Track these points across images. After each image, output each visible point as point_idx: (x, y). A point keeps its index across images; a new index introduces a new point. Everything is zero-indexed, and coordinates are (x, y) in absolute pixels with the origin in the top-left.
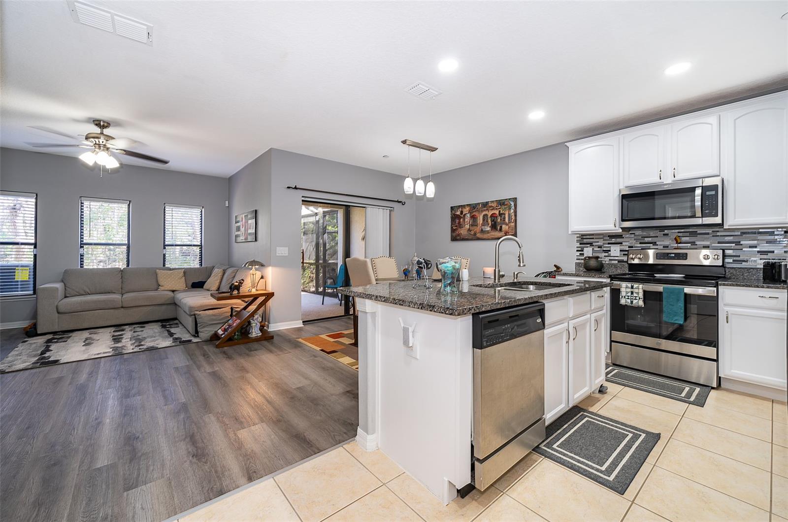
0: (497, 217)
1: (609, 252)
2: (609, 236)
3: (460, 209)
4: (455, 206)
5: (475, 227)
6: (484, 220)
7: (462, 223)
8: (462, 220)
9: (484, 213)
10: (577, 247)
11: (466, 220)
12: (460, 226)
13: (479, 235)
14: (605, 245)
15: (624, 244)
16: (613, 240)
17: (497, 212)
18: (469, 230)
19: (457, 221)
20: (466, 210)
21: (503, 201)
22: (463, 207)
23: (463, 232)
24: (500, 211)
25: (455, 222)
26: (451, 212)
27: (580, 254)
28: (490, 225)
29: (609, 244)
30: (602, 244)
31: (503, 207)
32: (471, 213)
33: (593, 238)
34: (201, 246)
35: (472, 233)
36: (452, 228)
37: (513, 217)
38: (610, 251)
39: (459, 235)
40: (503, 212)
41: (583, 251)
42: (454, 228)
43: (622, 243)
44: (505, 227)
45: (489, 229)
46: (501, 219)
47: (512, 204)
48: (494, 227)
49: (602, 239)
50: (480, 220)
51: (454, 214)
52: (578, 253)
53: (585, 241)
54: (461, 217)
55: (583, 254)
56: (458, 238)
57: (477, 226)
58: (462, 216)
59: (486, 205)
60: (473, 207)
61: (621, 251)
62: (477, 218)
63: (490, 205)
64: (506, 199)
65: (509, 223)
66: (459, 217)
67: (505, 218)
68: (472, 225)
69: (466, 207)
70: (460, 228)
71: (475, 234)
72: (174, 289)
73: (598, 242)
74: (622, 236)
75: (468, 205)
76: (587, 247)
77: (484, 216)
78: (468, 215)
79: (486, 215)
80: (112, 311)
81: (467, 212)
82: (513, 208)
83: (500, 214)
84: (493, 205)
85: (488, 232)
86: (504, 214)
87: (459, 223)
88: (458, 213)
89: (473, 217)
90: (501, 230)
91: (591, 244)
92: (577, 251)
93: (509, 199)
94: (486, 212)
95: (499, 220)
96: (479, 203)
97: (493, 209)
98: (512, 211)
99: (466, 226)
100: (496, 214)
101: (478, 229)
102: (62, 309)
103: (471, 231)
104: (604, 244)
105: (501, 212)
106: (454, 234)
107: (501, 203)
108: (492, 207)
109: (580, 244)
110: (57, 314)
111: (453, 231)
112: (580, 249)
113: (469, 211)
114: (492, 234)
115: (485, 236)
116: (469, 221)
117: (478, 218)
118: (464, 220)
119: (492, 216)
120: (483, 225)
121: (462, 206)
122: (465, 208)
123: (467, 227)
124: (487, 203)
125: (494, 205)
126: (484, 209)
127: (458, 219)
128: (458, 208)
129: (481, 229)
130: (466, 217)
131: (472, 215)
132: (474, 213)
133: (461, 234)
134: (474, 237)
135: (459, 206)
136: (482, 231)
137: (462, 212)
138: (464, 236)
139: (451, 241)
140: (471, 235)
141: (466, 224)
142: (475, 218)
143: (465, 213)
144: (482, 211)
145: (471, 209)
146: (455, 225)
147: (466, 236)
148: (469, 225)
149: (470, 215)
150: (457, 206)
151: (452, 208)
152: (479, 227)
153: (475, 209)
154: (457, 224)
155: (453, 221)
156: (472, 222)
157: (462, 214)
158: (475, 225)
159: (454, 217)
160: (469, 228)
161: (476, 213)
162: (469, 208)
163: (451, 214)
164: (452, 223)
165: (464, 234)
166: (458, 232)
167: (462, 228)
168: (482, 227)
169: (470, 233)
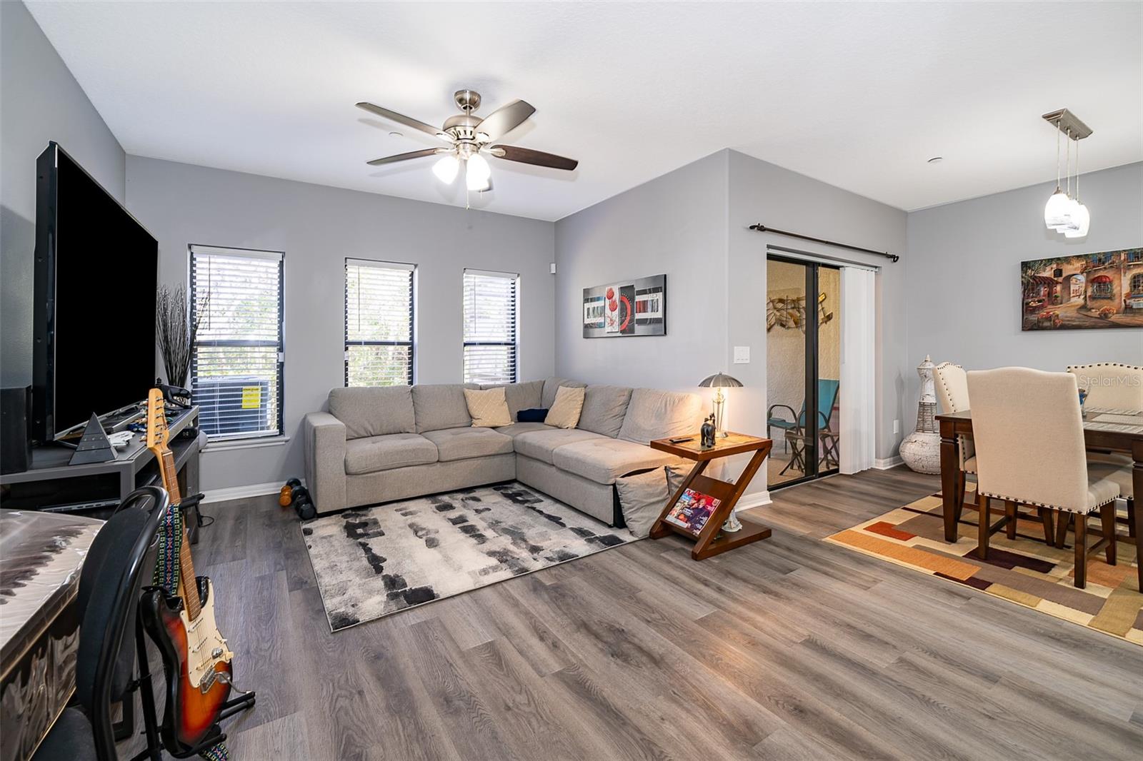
3: (1054, 266)
4: (1035, 261)
5: (1105, 301)
6: (1134, 286)
7: (1058, 294)
8: (1059, 288)
9: (1137, 271)
11: (1074, 287)
12: (1052, 299)
13: (1114, 318)
18: (1084, 307)
19: (1043, 290)
20: (1073, 268)
22: (1067, 260)
23: (1064, 311)
25: (1038, 294)
26: (1024, 272)
32: (1088, 273)
34: (512, 344)
35: (1095, 313)
36: (1024, 304)
39: (1049, 318)
42: (1033, 305)
50: (1122, 285)
51: (1034, 278)
54: (1057, 283)
56: (1047, 324)
57: (1111, 298)
58: (1060, 279)
60: (1098, 260)
62: (1111, 282)
66: (1049, 283)
68: (1093, 298)
69: (1074, 261)
70: (1053, 304)
71: (1104, 316)
72: (497, 424)
75: (1078, 257)
77: (1136, 278)
78: (1082, 277)
80: (424, 468)
81: (1078, 272)
87: (1049, 294)
88: (1048, 273)
89: (1100, 282)
94: (1141, 270)
96: (1118, 253)
99: (1073, 300)
101: (1118, 303)
102: (354, 467)
103: (1090, 310)
106: (1033, 318)
110: (345, 477)
111: (1027, 309)
113: (1085, 269)
115: (1141, 319)
116: (1083, 289)
117: (1116, 283)
118: (1067, 288)
120: (1129, 296)
121: (1059, 259)
122: (1069, 263)
123: (1078, 301)
126: (1134, 265)
127: (1046, 286)
128: (1045, 265)
129: (1126, 305)
130: (1073, 281)
131: (1092, 277)
132: (1101, 273)
133: (1057, 316)
134: (1101, 322)
135: (1049, 260)
136: (1128, 309)
137: (1058, 273)
138: (1069, 321)
139: (1023, 330)
140: (1092, 317)
141: (1072, 295)
142: (1105, 282)
143: (1071, 273)
144: (1129, 268)
145: (1091, 265)
146: (1036, 299)
147: (1074, 321)
148: (1082, 297)
149: (1087, 277)
150: (1042, 261)
151: (1025, 265)
152: (1117, 301)
153: (1104, 263)
154: (1044, 296)
155: (1029, 290)
156: (1093, 292)
157: (1061, 275)
158: (1104, 298)
159: (1033, 283)
160: (1086, 303)
161: (1110, 274)
162: (1084, 262)
163: (1022, 277)
164: (1024, 295)
165: (1067, 317)
166: (1048, 313)
167: (1061, 303)
168: (1128, 301)
169: (1089, 313)
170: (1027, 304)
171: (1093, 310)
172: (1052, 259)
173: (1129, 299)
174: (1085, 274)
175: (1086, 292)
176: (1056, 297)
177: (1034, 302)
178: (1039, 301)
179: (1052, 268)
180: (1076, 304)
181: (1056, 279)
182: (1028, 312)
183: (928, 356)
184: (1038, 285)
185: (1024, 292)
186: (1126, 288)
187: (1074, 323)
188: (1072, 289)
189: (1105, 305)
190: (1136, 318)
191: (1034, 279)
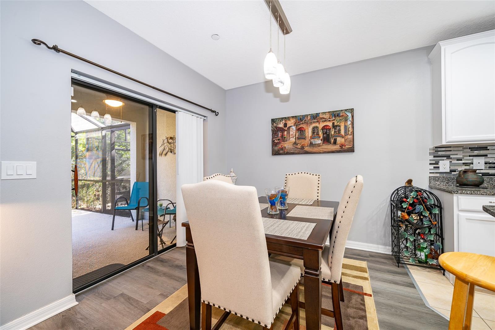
0: (330, 129)
1: (471, 165)
2: (470, 148)
3: (284, 121)
4: (276, 119)
5: (303, 140)
6: (313, 133)
7: (285, 136)
8: (286, 133)
9: (314, 125)
10: (430, 160)
11: (291, 133)
12: (283, 139)
13: (307, 149)
14: (465, 158)
15: (489, 156)
16: (476, 153)
17: (330, 124)
18: (295, 143)
19: (280, 134)
20: (290, 123)
21: (338, 113)
22: (288, 119)
23: (288, 145)
24: (333, 123)
25: (278, 136)
26: (273, 124)
27: (434, 167)
28: (321, 137)
29: (470, 156)
30: (461, 156)
31: (338, 118)
32: (297, 125)
33: (451, 151)
35: (299, 146)
36: (273, 141)
37: (351, 129)
38: (472, 163)
39: (282, 149)
40: (338, 124)
41: (438, 164)
42: (276, 141)
43: (486, 156)
44: (340, 140)
45: (319, 141)
46: (335, 132)
47: (350, 115)
48: (327, 140)
49: (462, 152)
50: (309, 132)
51: (276, 127)
52: (432, 167)
53: (440, 153)
55: (438, 167)
56: (281, 152)
57: (305, 139)
58: (286, 129)
59: (316, 117)
60: (300, 120)
61: (486, 163)
62: (305, 130)
63: (321, 116)
64: (342, 111)
65: (345, 135)
66: (282, 130)
67: (340, 130)
68: (299, 138)
69: (291, 119)
70: (284, 141)
71: (303, 148)
73: (457, 154)
74: (487, 148)
75: (293, 117)
76: (443, 160)
77: (314, 128)
78: (294, 128)
79: (317, 127)
81: (293, 125)
82: (350, 119)
83: (334, 126)
84: (324, 116)
85: (319, 145)
86: (340, 126)
87: (282, 136)
88: (281, 125)
89: (301, 130)
90: (335, 143)
91: (448, 157)
92: (430, 164)
93: (346, 110)
94: (317, 125)
95: (333, 133)
96: (307, 115)
97: (325, 121)
98: (349, 123)
99: (291, 139)
100: (328, 126)
101: (307, 142)
104: (464, 156)
105: (335, 124)
106: (276, 148)
107: (335, 114)
108: (324, 118)
109: (434, 157)
111: (274, 144)
112: (434, 162)
113: (295, 123)
114: (324, 147)
115: (315, 149)
116: (295, 134)
117: (306, 131)
118: (289, 133)
119: (323, 128)
120: (312, 138)
121: (285, 118)
122: (289, 120)
123: (293, 140)
124: (317, 115)
125: (327, 116)
126: (313, 122)
127: (281, 132)
128: (280, 121)
129: (310, 142)
130: (291, 130)
131: (298, 128)
132: (301, 126)
133: (285, 147)
134: (301, 151)
135: (282, 118)
136: (311, 144)
137: (285, 125)
138: (289, 150)
139: (272, 155)
140: (298, 148)
141: (291, 137)
142: (302, 131)
143: (290, 125)
144: (311, 123)
145: (297, 121)
146: (277, 139)
147: (291, 150)
148: (294, 138)
149: (296, 127)
150: (279, 118)
151: (273, 121)
152: (307, 140)
153: (302, 121)
154: (280, 137)
155: (274, 134)
156: (298, 135)
157: (286, 127)
158: (302, 139)
159: (276, 130)
160: (296, 141)
161: (304, 126)
162: (295, 120)
163: (272, 127)
164: (273, 136)
165: (289, 148)
166: (282, 146)
167: (287, 141)
168: (311, 140)
169: (297, 146)
170: (274, 141)
171: (298, 145)
172: (283, 118)
173: (311, 139)
174: (295, 126)
175: (296, 135)
176: (285, 138)
177: (276, 140)
178: (278, 140)
179: (283, 122)
180: (292, 141)
181: (284, 128)
182: (274, 145)
183: (232, 169)
184: (278, 132)
185: (272, 135)
186: (310, 134)
187: (291, 151)
188: (290, 134)
189: (302, 142)
190: (314, 149)
191: (276, 129)
